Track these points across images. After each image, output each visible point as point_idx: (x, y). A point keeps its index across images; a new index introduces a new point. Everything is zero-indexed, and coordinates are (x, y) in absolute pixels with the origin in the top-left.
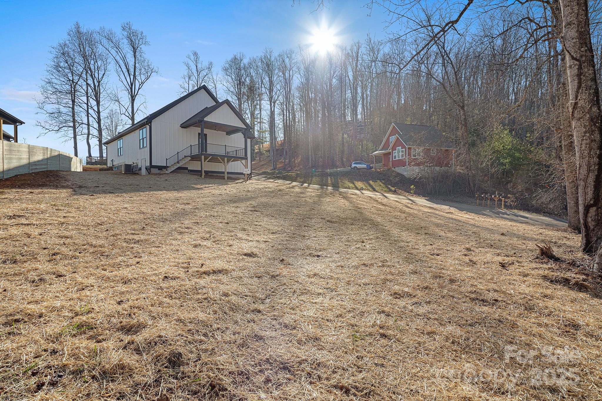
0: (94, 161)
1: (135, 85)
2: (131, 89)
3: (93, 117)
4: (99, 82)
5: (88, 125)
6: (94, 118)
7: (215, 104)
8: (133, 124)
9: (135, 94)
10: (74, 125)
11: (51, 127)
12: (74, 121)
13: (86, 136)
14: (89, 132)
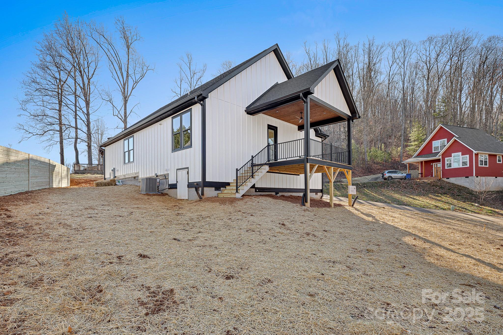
0: (82, 169)
1: (128, 85)
2: (124, 89)
3: (81, 119)
4: (89, 80)
5: (76, 128)
6: (83, 121)
7: (286, 79)
8: (126, 129)
9: (128, 95)
10: (61, 128)
11: (35, 131)
12: (60, 124)
13: (74, 140)
14: (76, 136)
